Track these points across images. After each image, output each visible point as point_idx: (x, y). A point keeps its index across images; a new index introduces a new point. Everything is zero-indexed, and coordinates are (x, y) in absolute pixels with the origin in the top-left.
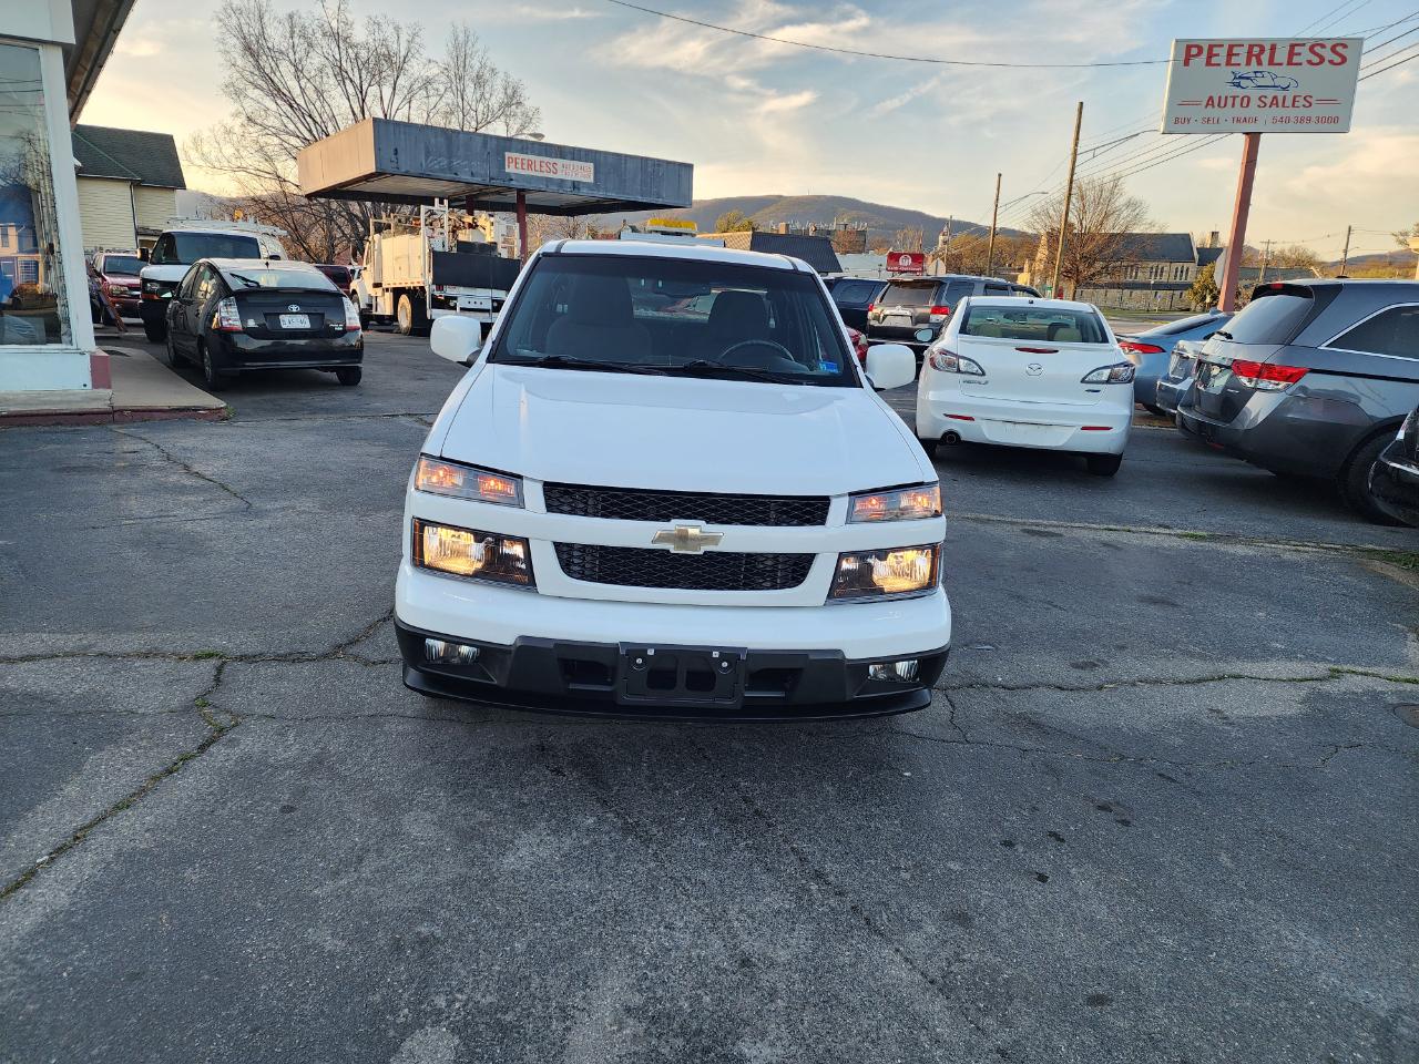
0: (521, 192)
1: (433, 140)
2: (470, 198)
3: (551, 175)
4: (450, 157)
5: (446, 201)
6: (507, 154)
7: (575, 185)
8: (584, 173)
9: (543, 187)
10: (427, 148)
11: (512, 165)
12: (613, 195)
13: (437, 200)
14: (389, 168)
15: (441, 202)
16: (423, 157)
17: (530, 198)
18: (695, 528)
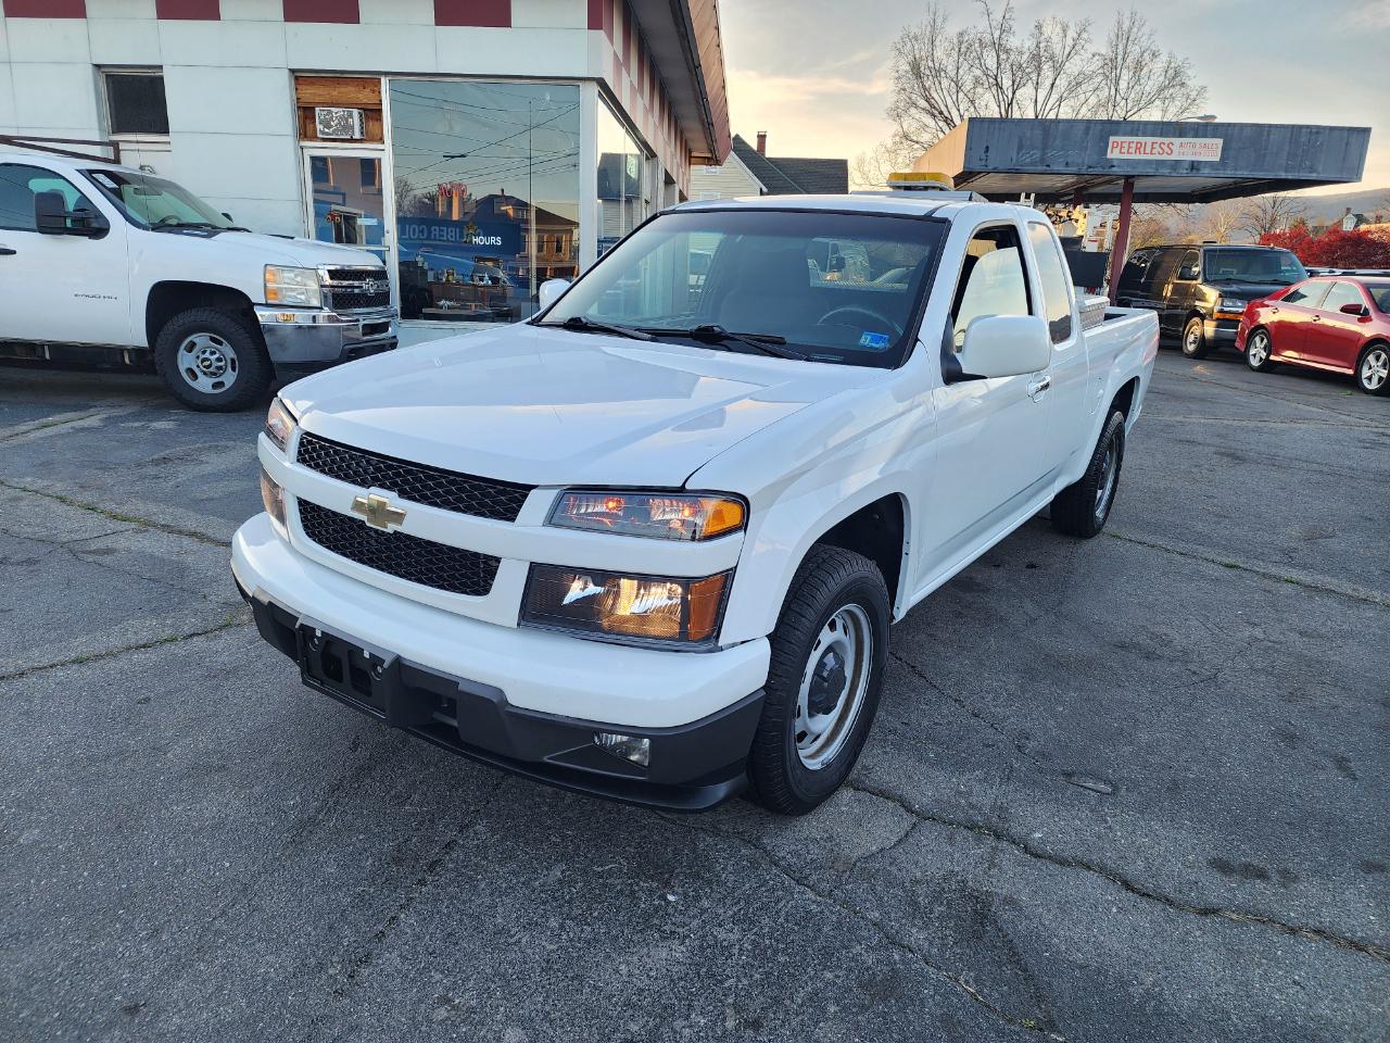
0: (1129, 180)
1: (1028, 134)
2: (1079, 191)
3: (1165, 157)
4: (1045, 147)
5: (1033, 196)
6: (1112, 139)
7: (1194, 166)
8: (1209, 150)
9: (1151, 171)
10: (1021, 140)
11: (1117, 150)
12: (1245, 174)
13: (1023, 195)
14: (977, 166)
15: (1028, 197)
16: (1015, 150)
17: (1140, 186)
18: (391, 500)
